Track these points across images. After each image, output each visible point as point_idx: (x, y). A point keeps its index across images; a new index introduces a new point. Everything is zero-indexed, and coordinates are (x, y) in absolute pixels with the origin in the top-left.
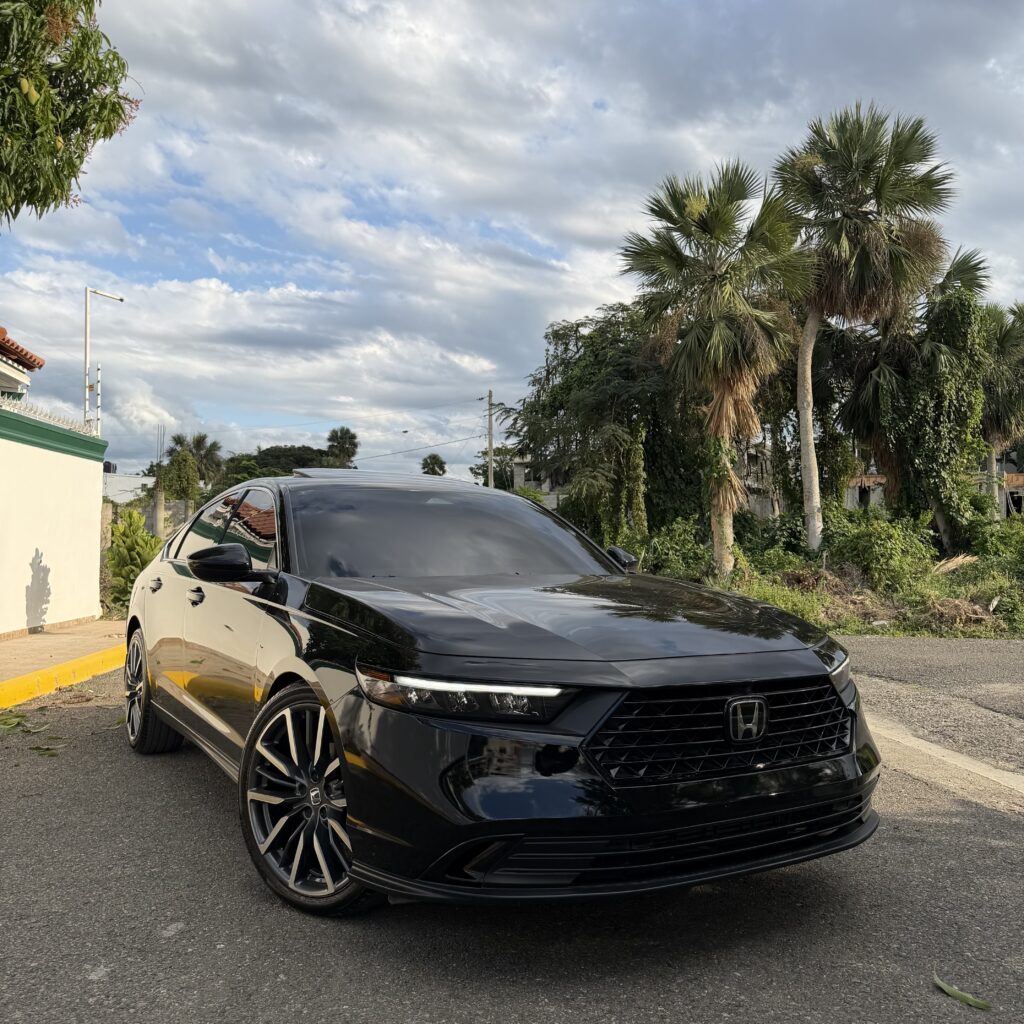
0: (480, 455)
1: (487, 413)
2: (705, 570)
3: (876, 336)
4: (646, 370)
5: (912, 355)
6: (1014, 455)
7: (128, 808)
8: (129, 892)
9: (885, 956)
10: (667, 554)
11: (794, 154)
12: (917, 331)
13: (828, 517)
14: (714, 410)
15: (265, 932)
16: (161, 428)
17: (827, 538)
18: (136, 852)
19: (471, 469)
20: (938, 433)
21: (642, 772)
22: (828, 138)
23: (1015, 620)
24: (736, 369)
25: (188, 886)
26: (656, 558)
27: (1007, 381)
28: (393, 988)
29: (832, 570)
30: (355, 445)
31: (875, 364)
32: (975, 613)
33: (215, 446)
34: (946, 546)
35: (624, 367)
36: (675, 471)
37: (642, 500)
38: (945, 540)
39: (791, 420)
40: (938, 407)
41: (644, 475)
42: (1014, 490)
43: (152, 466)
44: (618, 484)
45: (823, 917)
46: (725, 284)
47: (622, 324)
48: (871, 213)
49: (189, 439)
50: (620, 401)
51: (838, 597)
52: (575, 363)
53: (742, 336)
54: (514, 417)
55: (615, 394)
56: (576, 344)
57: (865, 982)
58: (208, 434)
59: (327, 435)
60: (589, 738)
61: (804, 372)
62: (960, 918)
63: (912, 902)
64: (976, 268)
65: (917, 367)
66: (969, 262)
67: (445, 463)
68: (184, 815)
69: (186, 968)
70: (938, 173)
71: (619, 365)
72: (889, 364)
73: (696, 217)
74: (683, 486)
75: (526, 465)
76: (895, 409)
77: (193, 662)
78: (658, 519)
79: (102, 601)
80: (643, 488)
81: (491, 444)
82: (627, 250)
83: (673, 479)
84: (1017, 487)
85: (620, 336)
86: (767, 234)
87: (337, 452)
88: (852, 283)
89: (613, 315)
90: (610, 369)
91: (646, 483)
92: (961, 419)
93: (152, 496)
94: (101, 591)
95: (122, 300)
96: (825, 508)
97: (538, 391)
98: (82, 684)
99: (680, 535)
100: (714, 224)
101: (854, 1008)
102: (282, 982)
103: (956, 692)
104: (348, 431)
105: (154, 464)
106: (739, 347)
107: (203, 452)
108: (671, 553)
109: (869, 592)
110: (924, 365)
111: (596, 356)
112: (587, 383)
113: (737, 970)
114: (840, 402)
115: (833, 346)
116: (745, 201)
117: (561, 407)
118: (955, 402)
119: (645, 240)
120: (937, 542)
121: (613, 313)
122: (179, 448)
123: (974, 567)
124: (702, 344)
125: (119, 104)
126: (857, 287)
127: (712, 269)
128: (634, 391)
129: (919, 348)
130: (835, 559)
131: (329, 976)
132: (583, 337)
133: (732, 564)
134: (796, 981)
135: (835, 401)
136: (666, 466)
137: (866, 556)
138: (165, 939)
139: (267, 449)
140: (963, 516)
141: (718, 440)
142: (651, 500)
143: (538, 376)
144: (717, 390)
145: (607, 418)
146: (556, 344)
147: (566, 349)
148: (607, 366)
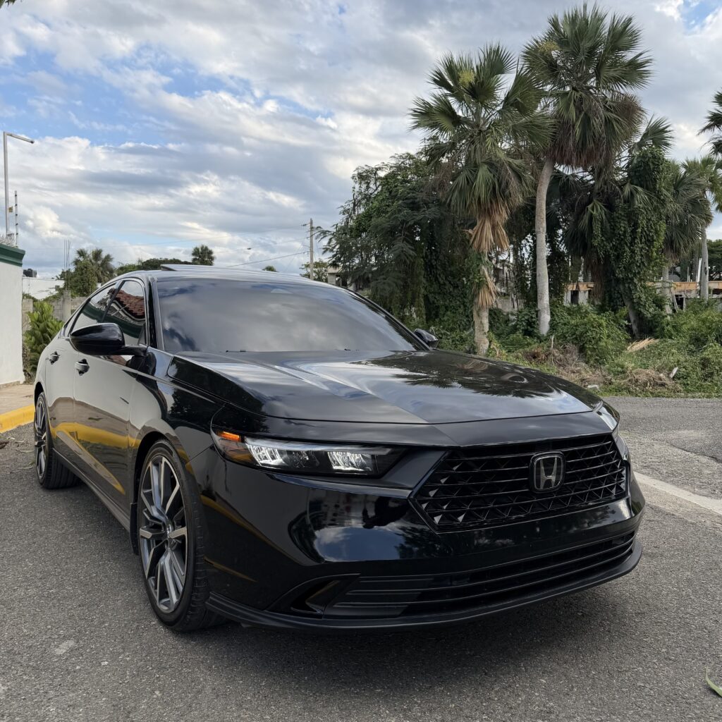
0: (304, 267)
1: (309, 235)
2: (468, 349)
3: (590, 180)
4: (426, 204)
5: (617, 194)
6: (678, 269)
7: (34, 536)
8: (29, 612)
9: (658, 659)
10: (441, 338)
11: (537, 42)
12: (621, 177)
13: (555, 311)
14: (477, 233)
15: (143, 649)
16: (68, 244)
17: (553, 326)
18: (38, 575)
20: (633, 252)
21: (461, 518)
22: (562, 30)
23: (688, 384)
24: (494, 202)
25: (80, 606)
27: (679, 215)
28: (255, 703)
29: (558, 349)
30: (212, 259)
31: (590, 201)
32: (660, 379)
33: (108, 258)
34: (635, 332)
35: (411, 201)
36: (446, 279)
37: (422, 300)
38: (634, 328)
39: (528, 242)
40: (634, 232)
41: (424, 281)
42: (678, 294)
43: (63, 272)
44: (405, 288)
45: (602, 625)
47: (409, 169)
48: (592, 87)
49: (89, 252)
50: (408, 225)
51: (562, 368)
52: (375, 198)
53: (499, 177)
54: (330, 237)
55: (404, 221)
56: (376, 183)
57: (647, 685)
58: (103, 249)
60: (415, 491)
61: (541, 206)
62: (708, 623)
63: (666, 609)
64: (663, 131)
65: (619, 203)
66: (659, 126)
68: (79, 542)
69: (74, 685)
70: (641, 59)
71: (407, 199)
72: (601, 201)
73: (467, 85)
74: (451, 289)
75: (337, 275)
76: (603, 233)
77: (90, 419)
78: (433, 313)
79: (24, 371)
80: (423, 291)
81: (312, 259)
82: (415, 111)
83: (445, 284)
84: (680, 292)
85: (407, 177)
86: (519, 100)
88: (577, 139)
89: (402, 163)
90: (401, 202)
91: (425, 287)
92: (650, 242)
93: (62, 294)
94: (24, 363)
95: (32, 142)
96: (552, 304)
97: (347, 219)
98: (7, 433)
99: (450, 325)
100: (479, 91)
101: (645, 712)
102: (157, 699)
103: (656, 437)
104: (206, 248)
105: (65, 271)
106: (497, 185)
107: (99, 262)
108: (444, 337)
109: (584, 364)
110: (625, 202)
111: (390, 192)
112: (383, 212)
113: (542, 677)
114: (563, 229)
115: (561, 186)
116: (503, 75)
117: (364, 230)
118: (646, 229)
120: (629, 329)
121: (402, 160)
122: (81, 259)
123: (656, 347)
124: (470, 182)
126: (580, 143)
127: (478, 126)
128: (418, 218)
129: (622, 189)
130: (560, 342)
131: (199, 692)
132: (380, 178)
133: (487, 345)
134: (593, 686)
135: (560, 227)
136: (440, 275)
137: (582, 339)
138: (57, 656)
139: (148, 261)
140: (648, 311)
141: (480, 254)
142: (429, 300)
143: (347, 207)
144: (479, 218)
145: (399, 238)
146: (360, 183)
147: (368, 187)
148: (398, 200)
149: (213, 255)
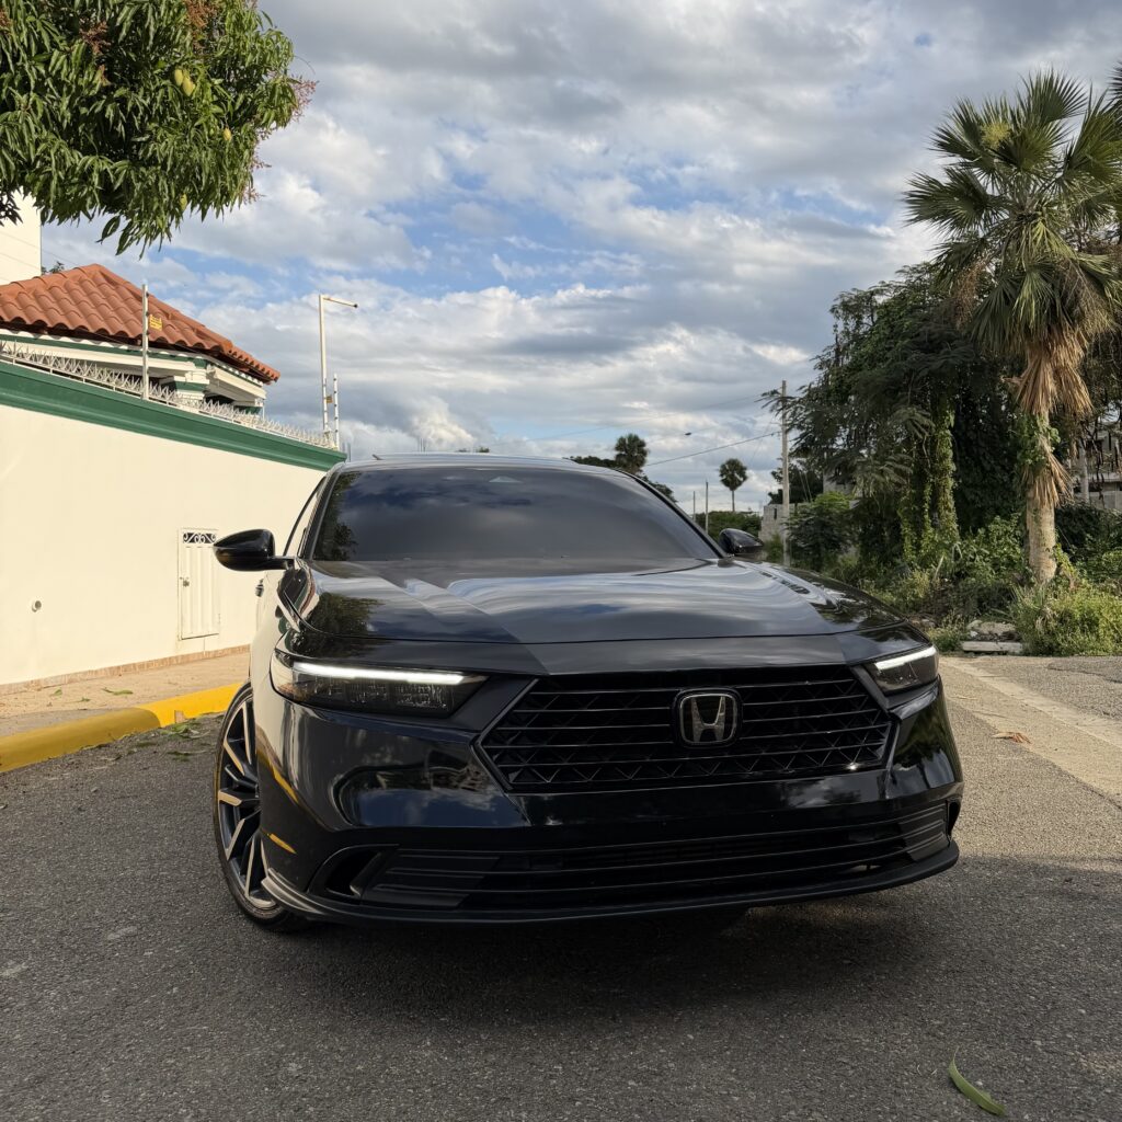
2: (1019, 578)
10: (972, 560)
14: (1027, 382)
19: (774, 474)
24: (1054, 328)
26: (959, 565)
30: (644, 453)
35: (924, 338)
36: (996, 462)
37: (950, 497)
41: (953, 467)
44: (919, 478)
46: (1036, 224)
47: (926, 287)
50: (918, 377)
52: (869, 339)
53: (1061, 287)
55: (911, 371)
56: (872, 316)
59: (614, 443)
67: (745, 469)
71: (917, 335)
73: (995, 145)
74: (1006, 480)
78: (971, 519)
80: (951, 483)
82: (913, 196)
83: (994, 471)
85: (921, 301)
86: (1090, 158)
87: (625, 461)
89: (919, 278)
90: (907, 341)
91: (955, 476)
95: (356, 306)
97: (826, 375)
99: (998, 539)
100: (1020, 152)
104: (636, 438)
106: (1058, 302)
108: (977, 558)
111: (892, 327)
112: (879, 360)
116: (1064, 120)
119: (936, 182)
121: (918, 275)
124: (1009, 300)
125: (289, 87)
127: (1022, 208)
128: (936, 365)
132: (879, 306)
133: (1054, 570)
136: (984, 456)
141: (1034, 418)
142: (964, 497)
143: (826, 358)
144: (1031, 357)
145: (902, 400)
146: (846, 319)
147: (859, 324)
148: (903, 338)
149: (645, 448)
